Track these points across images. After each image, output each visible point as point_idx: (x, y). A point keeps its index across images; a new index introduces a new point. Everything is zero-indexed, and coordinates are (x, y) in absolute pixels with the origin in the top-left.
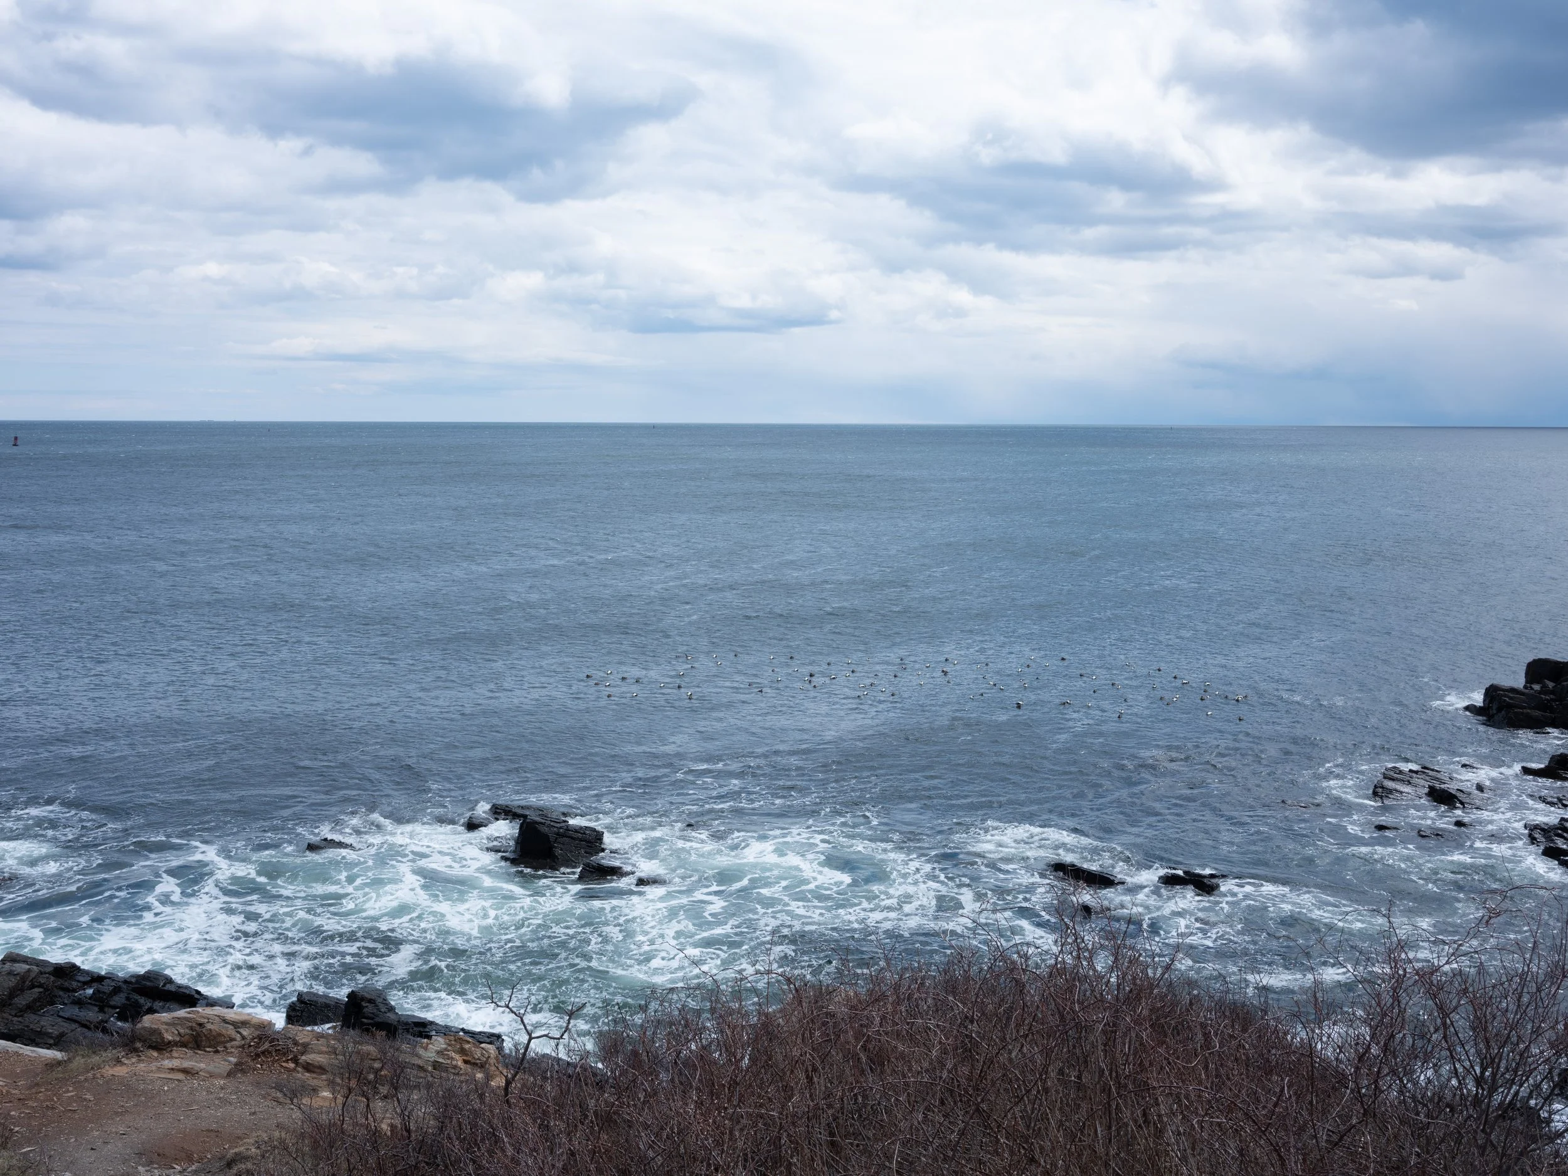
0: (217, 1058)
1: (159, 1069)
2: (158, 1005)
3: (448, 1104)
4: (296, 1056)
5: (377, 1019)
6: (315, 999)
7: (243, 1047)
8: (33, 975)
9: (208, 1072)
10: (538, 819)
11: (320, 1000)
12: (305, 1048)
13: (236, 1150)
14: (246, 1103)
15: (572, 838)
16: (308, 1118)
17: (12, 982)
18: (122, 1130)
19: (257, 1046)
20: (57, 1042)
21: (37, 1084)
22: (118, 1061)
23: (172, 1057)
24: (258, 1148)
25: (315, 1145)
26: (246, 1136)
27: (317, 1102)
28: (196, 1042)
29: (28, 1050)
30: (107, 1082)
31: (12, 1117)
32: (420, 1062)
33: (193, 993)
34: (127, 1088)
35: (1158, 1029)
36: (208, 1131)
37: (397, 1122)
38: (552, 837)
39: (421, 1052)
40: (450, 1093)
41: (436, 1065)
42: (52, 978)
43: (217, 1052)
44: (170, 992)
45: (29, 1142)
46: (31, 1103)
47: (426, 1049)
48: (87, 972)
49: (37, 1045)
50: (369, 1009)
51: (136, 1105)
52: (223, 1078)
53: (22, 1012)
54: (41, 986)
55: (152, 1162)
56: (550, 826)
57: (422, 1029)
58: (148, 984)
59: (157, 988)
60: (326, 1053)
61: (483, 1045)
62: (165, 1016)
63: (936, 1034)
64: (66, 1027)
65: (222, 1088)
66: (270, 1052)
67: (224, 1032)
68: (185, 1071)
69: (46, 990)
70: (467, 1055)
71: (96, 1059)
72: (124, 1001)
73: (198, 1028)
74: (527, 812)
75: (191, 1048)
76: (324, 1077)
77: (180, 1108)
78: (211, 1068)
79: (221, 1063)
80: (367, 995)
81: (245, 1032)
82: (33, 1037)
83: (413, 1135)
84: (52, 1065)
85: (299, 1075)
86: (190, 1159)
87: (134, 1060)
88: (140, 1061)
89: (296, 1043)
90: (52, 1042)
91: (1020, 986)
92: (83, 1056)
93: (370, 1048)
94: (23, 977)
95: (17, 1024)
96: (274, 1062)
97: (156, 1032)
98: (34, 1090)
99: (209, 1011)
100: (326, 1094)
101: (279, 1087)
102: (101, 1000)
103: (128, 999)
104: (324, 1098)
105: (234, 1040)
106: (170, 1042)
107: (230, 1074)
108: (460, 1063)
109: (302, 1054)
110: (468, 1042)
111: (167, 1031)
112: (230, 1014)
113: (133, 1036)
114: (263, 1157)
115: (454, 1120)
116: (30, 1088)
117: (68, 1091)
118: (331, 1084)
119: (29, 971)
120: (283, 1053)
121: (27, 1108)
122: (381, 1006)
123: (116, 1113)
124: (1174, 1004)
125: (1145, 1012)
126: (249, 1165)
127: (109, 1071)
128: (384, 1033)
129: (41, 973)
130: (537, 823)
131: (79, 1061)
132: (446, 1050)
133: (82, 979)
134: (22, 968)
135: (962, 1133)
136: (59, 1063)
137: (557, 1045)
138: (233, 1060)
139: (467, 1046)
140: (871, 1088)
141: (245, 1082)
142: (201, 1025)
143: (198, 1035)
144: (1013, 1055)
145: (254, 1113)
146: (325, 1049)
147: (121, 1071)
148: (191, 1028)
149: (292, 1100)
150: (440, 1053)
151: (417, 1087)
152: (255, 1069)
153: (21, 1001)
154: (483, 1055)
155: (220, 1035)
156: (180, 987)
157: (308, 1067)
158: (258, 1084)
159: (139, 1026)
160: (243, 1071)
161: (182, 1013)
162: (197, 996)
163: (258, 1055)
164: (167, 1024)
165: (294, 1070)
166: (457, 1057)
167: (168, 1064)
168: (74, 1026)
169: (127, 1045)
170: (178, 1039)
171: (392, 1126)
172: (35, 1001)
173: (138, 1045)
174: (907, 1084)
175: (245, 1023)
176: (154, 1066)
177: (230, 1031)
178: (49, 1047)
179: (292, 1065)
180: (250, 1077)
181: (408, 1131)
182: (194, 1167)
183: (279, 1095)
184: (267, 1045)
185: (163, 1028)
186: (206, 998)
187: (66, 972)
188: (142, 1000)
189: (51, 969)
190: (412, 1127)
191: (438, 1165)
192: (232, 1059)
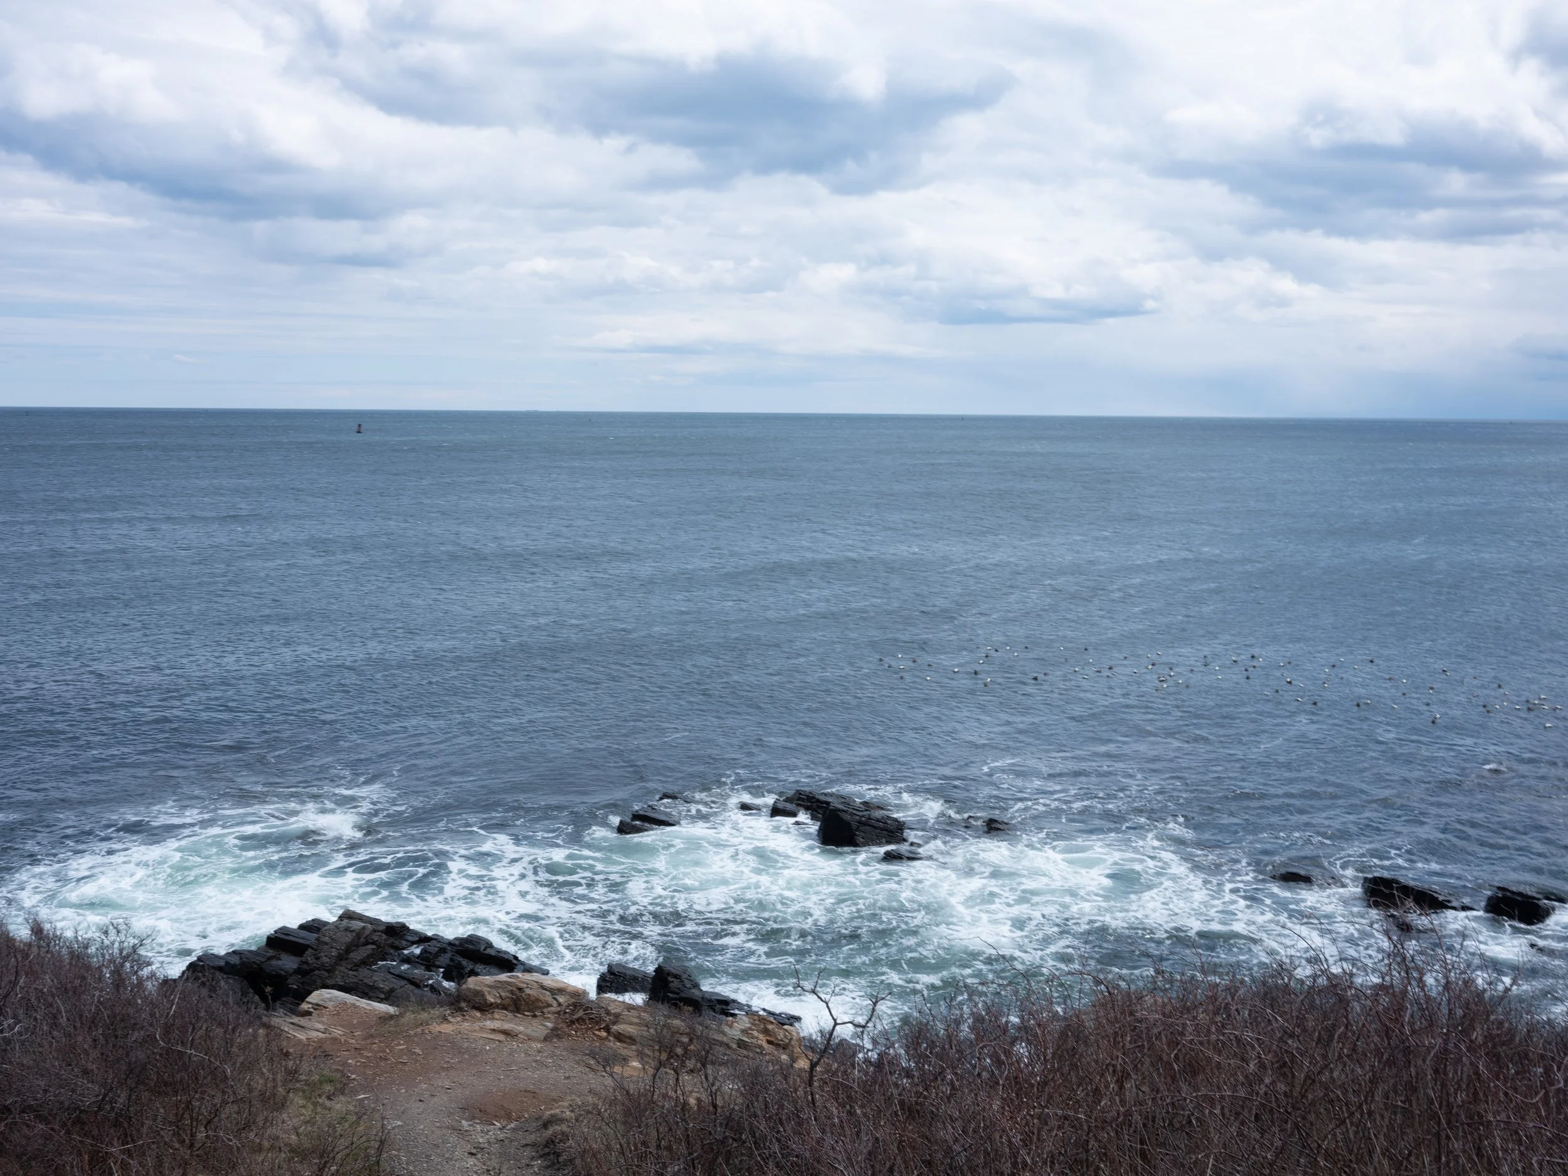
0: (535, 1022)
1: (482, 1029)
2: (479, 968)
3: (754, 1083)
4: (608, 1026)
5: (682, 995)
6: (623, 971)
7: (558, 1013)
8: (367, 932)
9: (527, 1035)
10: (840, 807)
11: (629, 972)
12: (617, 1019)
13: (552, 1112)
14: (561, 1067)
15: (876, 828)
16: (620, 1086)
17: (349, 938)
18: (447, 1084)
19: (573, 1013)
20: (388, 997)
21: (372, 1036)
22: (445, 1019)
23: (494, 1019)
24: (572, 1111)
25: (627, 1113)
26: (561, 1099)
27: (628, 1072)
28: (516, 1005)
29: (363, 1003)
30: (435, 1039)
31: (350, 1065)
32: (725, 1039)
33: (511, 958)
34: (453, 1045)
35: (1495, 1058)
36: (526, 1091)
37: (704, 1097)
38: (854, 825)
39: (726, 1029)
40: (756, 1073)
41: (741, 1044)
42: (384, 936)
43: (535, 1016)
44: (490, 956)
45: (365, 1089)
46: (366, 1053)
47: (731, 1026)
48: (415, 933)
49: (370, 998)
50: (675, 984)
51: (459, 1062)
52: (540, 1041)
53: (356, 966)
54: (374, 943)
55: (474, 1118)
56: (852, 814)
57: (724, 1006)
58: (471, 947)
59: (479, 951)
60: (637, 1024)
61: (786, 1027)
62: (488, 979)
63: (1253, 1048)
64: (397, 983)
65: (539, 1052)
66: (584, 1020)
67: (542, 997)
68: (505, 1033)
69: (379, 947)
70: (770, 1036)
71: (424, 1016)
72: (448, 961)
73: (517, 992)
74: (829, 799)
75: (512, 1011)
76: (634, 1047)
77: (500, 1067)
78: (529, 1031)
79: (537, 1028)
80: (673, 971)
81: (561, 999)
82: (366, 991)
83: (719, 1110)
84: (386, 1019)
85: (611, 1044)
86: (509, 1117)
87: (459, 1019)
88: (464, 1020)
89: (608, 1013)
90: (383, 996)
91: (1343, 1002)
92: (413, 1012)
93: (677, 1022)
94: (359, 934)
95: (352, 977)
96: (587, 1029)
97: (478, 993)
98: (369, 1041)
99: (527, 977)
100: (636, 1064)
101: (592, 1055)
102: (427, 959)
103: (452, 960)
104: (634, 1068)
105: (551, 1006)
106: (492, 1004)
107: (546, 1039)
108: (765, 1045)
109: (614, 1023)
110: (772, 1023)
111: (489, 993)
112: (547, 981)
113: (458, 996)
114: (577, 1120)
115: (760, 1099)
116: (365, 1039)
117: (399, 1044)
118: (641, 1055)
119: (364, 928)
120: (596, 1021)
121: (363, 1057)
122: (686, 982)
123: (443, 1068)
124: (1512, 1032)
125: (1480, 1040)
126: (564, 1128)
127: (436, 1028)
128: (691, 1009)
129: (375, 931)
130: (840, 810)
131: (409, 1017)
132: (750, 1029)
133: (410, 938)
134: (357, 925)
135: (1279, 1152)
136: (391, 1017)
137: (862, 1032)
138: (550, 1025)
139: (770, 1027)
140: (1185, 1099)
141: (560, 1047)
142: (520, 989)
143: (518, 999)
144: (1335, 1074)
145: (568, 1078)
146: (636, 1020)
147: (446, 1028)
148: (512, 992)
149: (604, 1067)
150: (744, 1032)
151: (724, 1064)
152: (569, 1035)
153: (357, 955)
154: (786, 1037)
155: (538, 1000)
156: (499, 951)
157: (619, 1037)
158: (572, 1050)
159: (464, 986)
160: (559, 1037)
161: (504, 977)
162: (515, 961)
163: (572, 1022)
164: (490, 986)
165: (606, 1038)
166: (761, 1036)
167: (490, 1024)
168: (403, 983)
169: (452, 1004)
170: (499, 1001)
171: (699, 1100)
172: (368, 956)
173: (463, 1005)
174: (1222, 1097)
175: (561, 991)
176: (477, 1025)
177: (548, 997)
178: (381, 1001)
179: (604, 1034)
180: (565, 1043)
181: (715, 1106)
182: (512, 1125)
183: (592, 1062)
184: (581, 1013)
185: (485, 990)
186: (523, 964)
187: (397, 931)
188: (464, 962)
189: (382, 928)
190: (719, 1103)
191: (744, 1142)
192: (548, 1024)
